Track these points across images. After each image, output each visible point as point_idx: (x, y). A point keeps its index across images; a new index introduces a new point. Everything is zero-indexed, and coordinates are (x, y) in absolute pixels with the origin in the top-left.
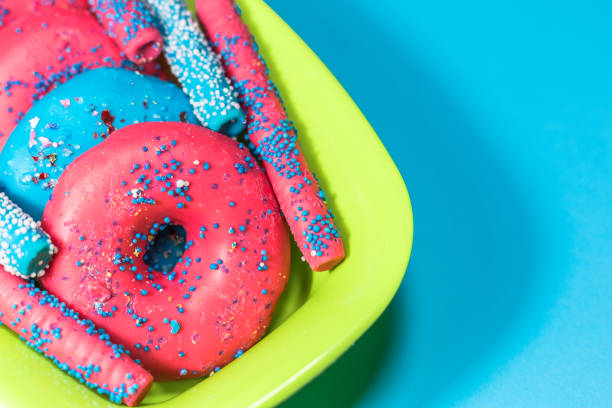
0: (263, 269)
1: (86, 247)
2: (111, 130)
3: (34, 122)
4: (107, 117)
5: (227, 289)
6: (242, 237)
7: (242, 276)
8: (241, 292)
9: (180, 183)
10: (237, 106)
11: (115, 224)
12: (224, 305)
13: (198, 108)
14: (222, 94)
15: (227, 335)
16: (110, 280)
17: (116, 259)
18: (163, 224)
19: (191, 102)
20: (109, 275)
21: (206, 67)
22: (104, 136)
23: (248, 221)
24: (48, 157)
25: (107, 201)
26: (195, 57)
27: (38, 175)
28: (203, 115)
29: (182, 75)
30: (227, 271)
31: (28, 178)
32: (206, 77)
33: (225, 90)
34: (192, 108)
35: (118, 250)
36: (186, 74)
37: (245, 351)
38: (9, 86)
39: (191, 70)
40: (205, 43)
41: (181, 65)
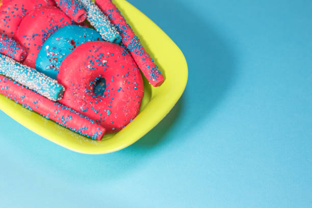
0: (136, 89)
1: (75, 88)
2: (75, 47)
3: (47, 47)
4: (72, 42)
5: (125, 98)
6: (127, 78)
7: (129, 92)
8: (129, 98)
9: (104, 61)
10: (118, 33)
11: (84, 78)
12: (124, 103)
13: (104, 36)
14: (112, 29)
15: (127, 114)
16: (85, 98)
17: (85, 91)
18: (99, 77)
19: (101, 34)
20: (84, 96)
21: (105, 21)
22: (73, 49)
23: (128, 73)
24: (54, 59)
25: (80, 70)
26: (100, 18)
27: (52, 66)
28: (106, 38)
29: (95, 25)
30: (123, 91)
31: (48, 67)
32: (105, 24)
33: (113, 28)
34: (101, 35)
35: (86, 87)
36: (97, 24)
37: (133, 119)
38: (34, 36)
39: (99, 23)
40: (102, 13)
41: (95, 21)
